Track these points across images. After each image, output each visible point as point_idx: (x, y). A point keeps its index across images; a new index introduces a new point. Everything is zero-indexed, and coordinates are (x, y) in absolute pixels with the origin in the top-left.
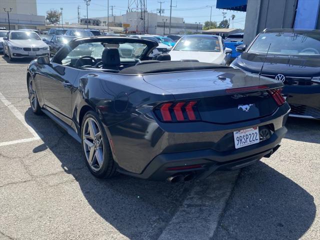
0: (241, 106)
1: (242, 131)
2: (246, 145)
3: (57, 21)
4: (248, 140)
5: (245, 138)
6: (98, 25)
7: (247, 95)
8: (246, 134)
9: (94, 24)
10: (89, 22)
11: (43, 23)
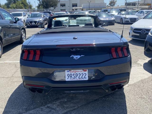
0: (73, 56)
1: (73, 71)
2: (75, 80)
3: (114, 5)
4: (77, 77)
5: (75, 75)
6: (134, 5)
7: (79, 49)
8: (76, 73)
9: (132, 5)
10: (130, 4)
11: (105, 7)
